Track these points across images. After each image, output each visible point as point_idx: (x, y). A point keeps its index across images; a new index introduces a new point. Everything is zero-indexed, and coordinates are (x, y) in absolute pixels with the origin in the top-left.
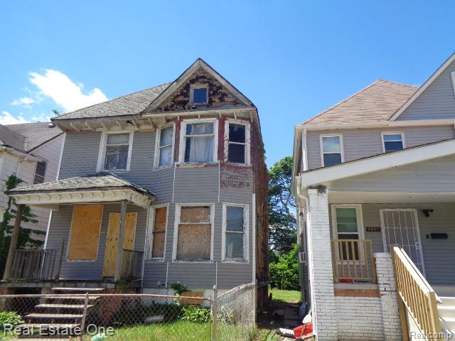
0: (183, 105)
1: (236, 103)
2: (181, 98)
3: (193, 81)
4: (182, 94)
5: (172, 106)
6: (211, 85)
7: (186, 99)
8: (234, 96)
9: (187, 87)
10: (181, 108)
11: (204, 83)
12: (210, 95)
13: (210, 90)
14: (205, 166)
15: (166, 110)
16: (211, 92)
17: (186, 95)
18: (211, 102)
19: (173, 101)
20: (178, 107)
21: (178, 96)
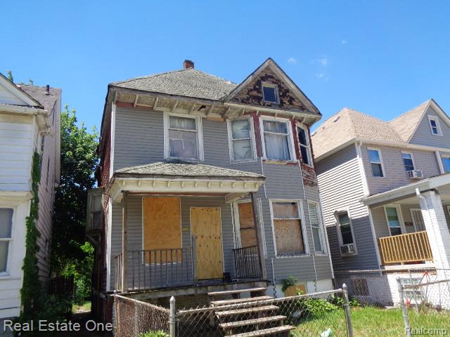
0: (258, 101)
1: (302, 108)
2: (255, 93)
3: (263, 79)
4: (255, 89)
5: (248, 99)
6: (279, 86)
7: (259, 95)
8: (300, 102)
9: (259, 83)
10: (256, 103)
11: (273, 83)
12: (280, 96)
13: (280, 91)
14: (288, 164)
15: (243, 102)
16: (281, 94)
17: (259, 91)
18: (282, 103)
19: (248, 94)
20: (253, 101)
21: (251, 90)
